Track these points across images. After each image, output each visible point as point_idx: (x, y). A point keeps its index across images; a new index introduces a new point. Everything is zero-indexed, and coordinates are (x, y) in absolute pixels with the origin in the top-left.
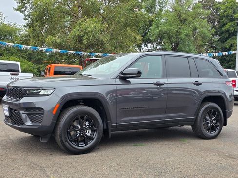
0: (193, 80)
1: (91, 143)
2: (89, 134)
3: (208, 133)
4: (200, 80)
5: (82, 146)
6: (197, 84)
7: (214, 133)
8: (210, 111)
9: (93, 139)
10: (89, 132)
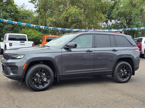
0: (112, 48)
1: (46, 85)
2: (45, 80)
3: (121, 80)
4: (116, 48)
5: (41, 87)
6: (114, 51)
7: (125, 80)
8: (123, 67)
9: (48, 83)
10: (45, 79)
